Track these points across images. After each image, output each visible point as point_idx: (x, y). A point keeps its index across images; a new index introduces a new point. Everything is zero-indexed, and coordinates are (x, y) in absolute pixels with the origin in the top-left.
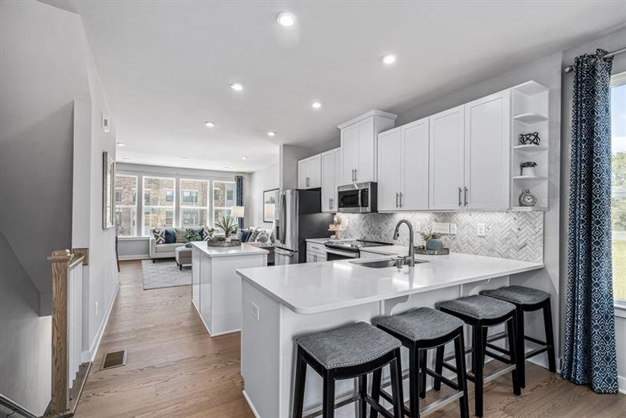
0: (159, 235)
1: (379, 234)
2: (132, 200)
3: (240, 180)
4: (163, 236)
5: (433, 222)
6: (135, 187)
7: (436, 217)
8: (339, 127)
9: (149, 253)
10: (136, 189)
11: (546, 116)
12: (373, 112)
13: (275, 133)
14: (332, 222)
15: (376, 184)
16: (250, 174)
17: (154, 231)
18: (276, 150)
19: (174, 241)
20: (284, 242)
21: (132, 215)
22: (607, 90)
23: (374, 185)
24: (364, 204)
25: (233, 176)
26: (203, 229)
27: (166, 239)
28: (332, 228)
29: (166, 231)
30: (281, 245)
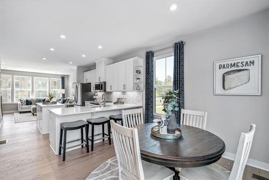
0: (23, 102)
1: (109, 99)
2: (8, 86)
3: (63, 78)
4: (25, 102)
5: (122, 95)
6: (10, 79)
7: (122, 93)
8: (96, 62)
9: (18, 110)
10: (11, 80)
11: (143, 66)
12: (104, 59)
13: (72, 62)
14: (95, 95)
15: (106, 82)
16: (68, 76)
17: (20, 100)
18: (75, 68)
19: (31, 104)
20: (77, 103)
21: (8, 93)
22: (152, 61)
23: (105, 83)
24: (102, 89)
25: (60, 77)
26: (45, 99)
27: (26, 103)
28: (94, 97)
29: (26, 100)
30: (76, 104)
